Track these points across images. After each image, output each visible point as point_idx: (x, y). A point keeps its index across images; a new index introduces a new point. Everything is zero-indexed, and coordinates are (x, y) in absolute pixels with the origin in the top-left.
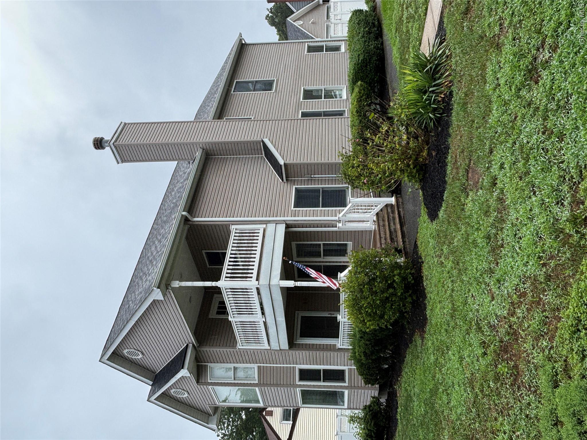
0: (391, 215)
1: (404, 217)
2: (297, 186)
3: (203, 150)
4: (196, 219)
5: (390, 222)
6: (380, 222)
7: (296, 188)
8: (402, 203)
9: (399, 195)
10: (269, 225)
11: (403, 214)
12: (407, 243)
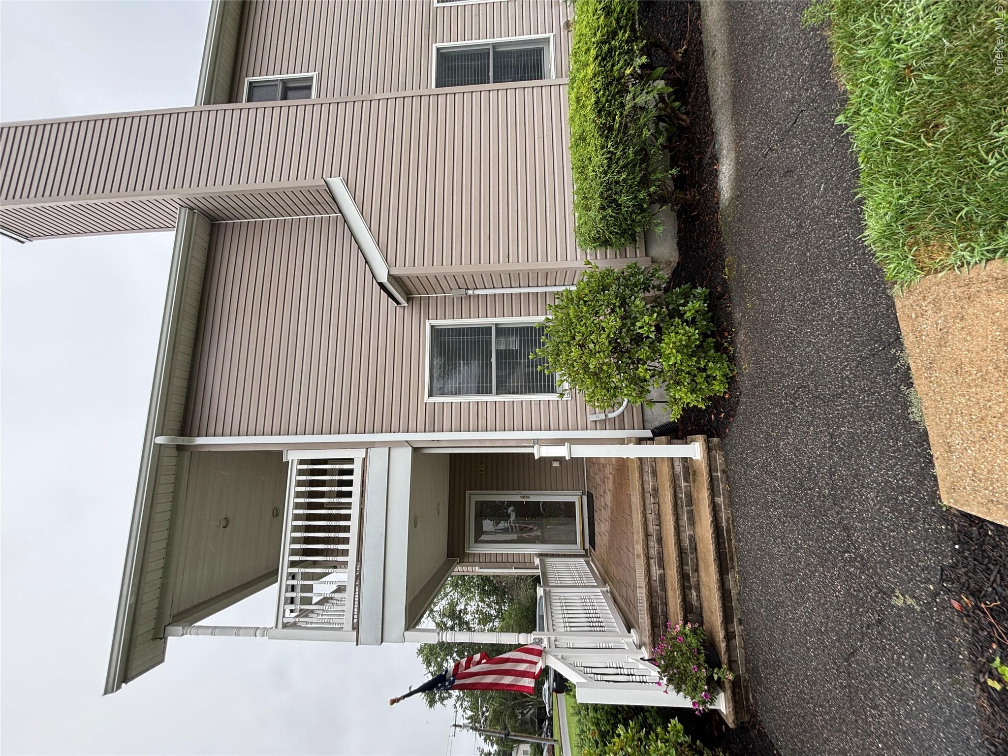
0: (683, 484)
1: (728, 531)
2: (435, 322)
3: (191, 209)
4: (200, 441)
5: (679, 510)
6: (646, 478)
7: (432, 327)
8: (724, 472)
9: (716, 440)
10: (372, 451)
11: (728, 520)
12: (737, 641)
